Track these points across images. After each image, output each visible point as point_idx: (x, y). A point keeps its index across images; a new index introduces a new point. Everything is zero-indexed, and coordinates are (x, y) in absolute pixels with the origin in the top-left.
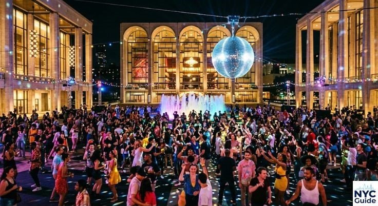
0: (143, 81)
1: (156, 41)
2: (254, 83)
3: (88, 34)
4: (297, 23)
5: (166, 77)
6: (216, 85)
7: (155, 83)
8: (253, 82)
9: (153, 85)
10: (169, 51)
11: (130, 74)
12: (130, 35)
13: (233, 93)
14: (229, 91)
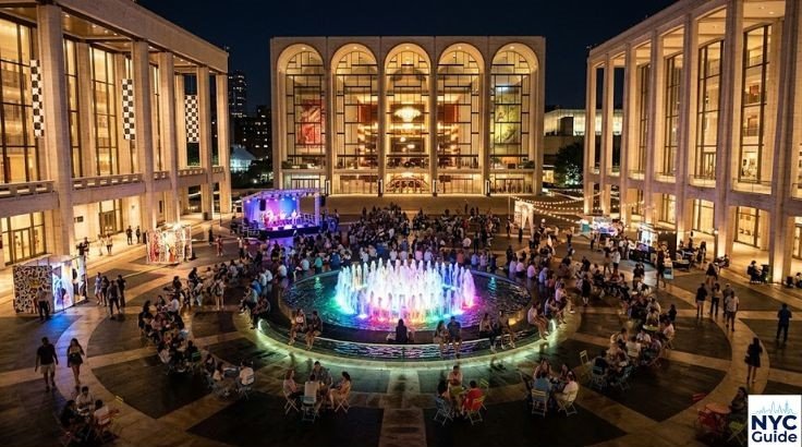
0: (316, 150)
1: (339, 72)
2: (527, 156)
3: (220, 73)
4: (588, 56)
5: (360, 142)
6: (453, 159)
7: (338, 156)
8: (524, 152)
9: (335, 161)
10: (364, 93)
11: (291, 136)
12: (292, 61)
13: (486, 177)
14: (479, 173)
